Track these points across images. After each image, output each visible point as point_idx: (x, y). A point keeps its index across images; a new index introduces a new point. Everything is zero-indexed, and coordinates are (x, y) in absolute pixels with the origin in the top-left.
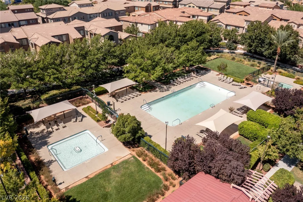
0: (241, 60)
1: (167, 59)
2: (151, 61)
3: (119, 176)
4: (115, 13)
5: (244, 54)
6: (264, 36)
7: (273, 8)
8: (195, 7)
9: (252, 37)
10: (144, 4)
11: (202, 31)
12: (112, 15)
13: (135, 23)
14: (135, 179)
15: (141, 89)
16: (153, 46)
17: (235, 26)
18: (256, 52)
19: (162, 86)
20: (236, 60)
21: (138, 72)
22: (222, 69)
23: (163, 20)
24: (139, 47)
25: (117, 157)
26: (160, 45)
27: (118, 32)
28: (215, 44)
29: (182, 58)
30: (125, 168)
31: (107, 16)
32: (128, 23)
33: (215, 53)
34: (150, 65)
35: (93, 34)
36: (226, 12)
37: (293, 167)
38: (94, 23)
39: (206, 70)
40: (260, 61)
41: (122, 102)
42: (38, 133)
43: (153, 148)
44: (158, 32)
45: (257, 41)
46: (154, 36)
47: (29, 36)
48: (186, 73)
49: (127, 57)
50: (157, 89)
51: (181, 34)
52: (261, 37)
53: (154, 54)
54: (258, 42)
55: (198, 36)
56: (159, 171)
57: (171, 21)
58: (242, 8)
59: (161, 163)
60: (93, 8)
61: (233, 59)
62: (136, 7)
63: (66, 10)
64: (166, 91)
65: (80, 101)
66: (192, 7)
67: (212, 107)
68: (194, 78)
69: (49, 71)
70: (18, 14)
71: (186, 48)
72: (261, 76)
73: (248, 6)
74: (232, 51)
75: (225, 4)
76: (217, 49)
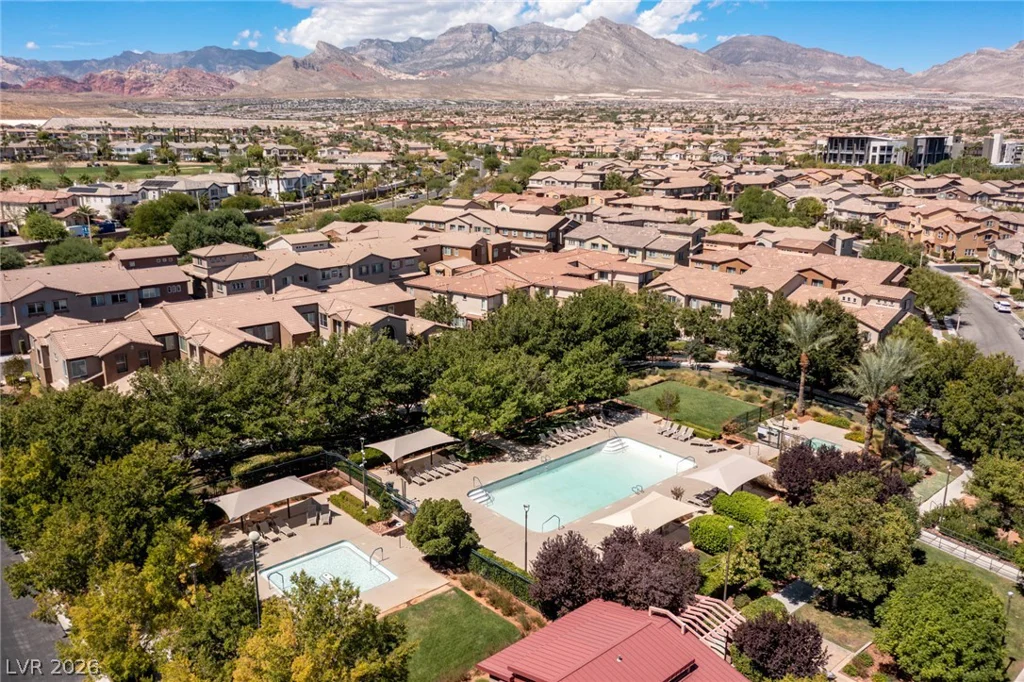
0: (721, 387)
1: (531, 383)
2: (492, 386)
3: (427, 622)
4: (390, 264)
5: (736, 372)
6: (775, 325)
7: (815, 252)
8: (610, 246)
9: (745, 328)
10: (470, 239)
11: (620, 315)
12: (382, 271)
13: (448, 292)
14: (462, 627)
15: (465, 456)
16: (496, 352)
17: (710, 300)
18: (758, 366)
19: (517, 448)
20: (709, 387)
21: (460, 412)
22: (667, 407)
23: (519, 285)
24: (462, 354)
25: (419, 590)
26: (513, 349)
27: (405, 317)
28: (655, 347)
29: (567, 380)
30: (436, 609)
31: (367, 272)
32: (428, 292)
33: (657, 368)
34: (488, 397)
35: (343, 324)
36: (693, 260)
37: (801, 604)
38: (343, 296)
39: (631, 411)
40: (768, 388)
41: (422, 484)
42: (231, 548)
43: (497, 570)
44: (506, 318)
45: (758, 337)
46: (497, 328)
47: (184, 328)
48: (580, 419)
49: (431, 379)
50: (506, 455)
51: (565, 322)
52: (765, 328)
53: (498, 371)
54: (761, 341)
55: (609, 326)
56: (510, 613)
57: (542, 288)
58: (734, 252)
59: (514, 600)
60: (332, 254)
61: (703, 383)
62: (446, 247)
63: (260, 259)
64: (527, 459)
65: (321, 481)
66: (600, 246)
67: (637, 493)
68: (599, 430)
69: (253, 409)
70: (138, 271)
71: (575, 357)
72: (766, 424)
73: (750, 247)
74: (702, 364)
75: (690, 239)
76: (664, 360)
